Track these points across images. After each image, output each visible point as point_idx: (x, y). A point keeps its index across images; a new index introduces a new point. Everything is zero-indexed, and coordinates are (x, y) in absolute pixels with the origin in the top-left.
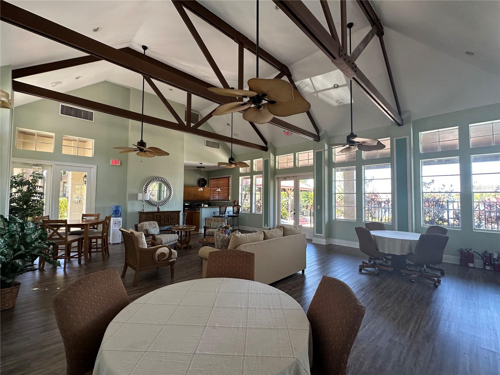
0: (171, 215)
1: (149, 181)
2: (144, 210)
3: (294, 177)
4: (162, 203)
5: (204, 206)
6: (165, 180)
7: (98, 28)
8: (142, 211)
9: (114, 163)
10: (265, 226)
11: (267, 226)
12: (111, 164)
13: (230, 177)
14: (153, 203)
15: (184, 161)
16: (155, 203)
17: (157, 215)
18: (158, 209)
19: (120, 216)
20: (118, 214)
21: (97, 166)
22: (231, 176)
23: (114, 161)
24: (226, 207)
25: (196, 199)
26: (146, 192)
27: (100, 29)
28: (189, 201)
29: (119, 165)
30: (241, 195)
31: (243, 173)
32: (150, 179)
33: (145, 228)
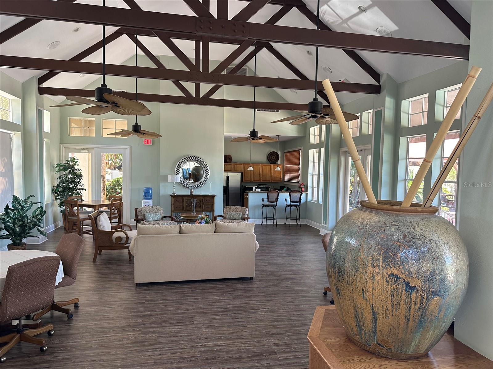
0: (203, 200)
1: (181, 161)
2: (174, 193)
3: (361, 150)
4: (196, 186)
5: (255, 190)
6: (199, 159)
7: (78, 28)
8: (173, 195)
9: (146, 143)
10: (323, 223)
11: (326, 224)
12: (143, 143)
13: (301, 150)
14: (186, 185)
15: (224, 134)
16: (188, 186)
17: (187, 200)
18: (191, 192)
19: (151, 199)
20: (148, 196)
21: (131, 147)
22: (302, 148)
23: (146, 141)
24: (279, 193)
25: (262, 181)
26: (178, 173)
27: (79, 29)
28: (252, 182)
29: (152, 144)
30: (311, 177)
31: (315, 143)
32: (182, 159)
33: (143, 213)
